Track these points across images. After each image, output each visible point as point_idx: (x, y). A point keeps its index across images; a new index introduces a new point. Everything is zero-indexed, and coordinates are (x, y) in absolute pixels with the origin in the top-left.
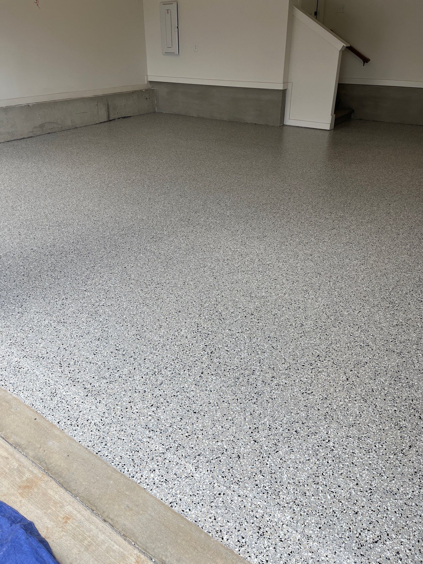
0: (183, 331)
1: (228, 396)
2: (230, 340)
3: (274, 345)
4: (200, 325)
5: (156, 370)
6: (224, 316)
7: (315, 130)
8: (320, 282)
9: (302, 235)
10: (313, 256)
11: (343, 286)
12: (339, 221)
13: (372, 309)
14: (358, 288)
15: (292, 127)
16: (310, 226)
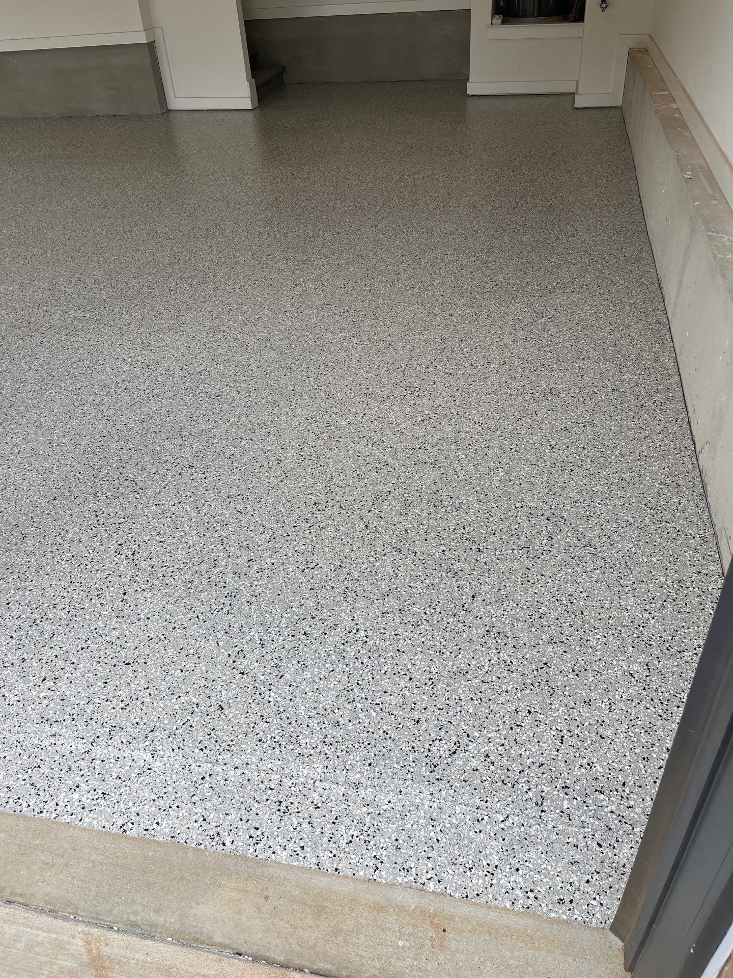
0: (70, 531)
1: (182, 616)
2: (162, 522)
3: (240, 508)
4: (101, 512)
5: (36, 616)
6: (141, 484)
7: (227, 113)
8: (292, 383)
9: (245, 308)
10: (272, 340)
11: (330, 379)
12: (302, 270)
13: (382, 407)
14: (354, 377)
15: (184, 113)
16: (256, 288)
